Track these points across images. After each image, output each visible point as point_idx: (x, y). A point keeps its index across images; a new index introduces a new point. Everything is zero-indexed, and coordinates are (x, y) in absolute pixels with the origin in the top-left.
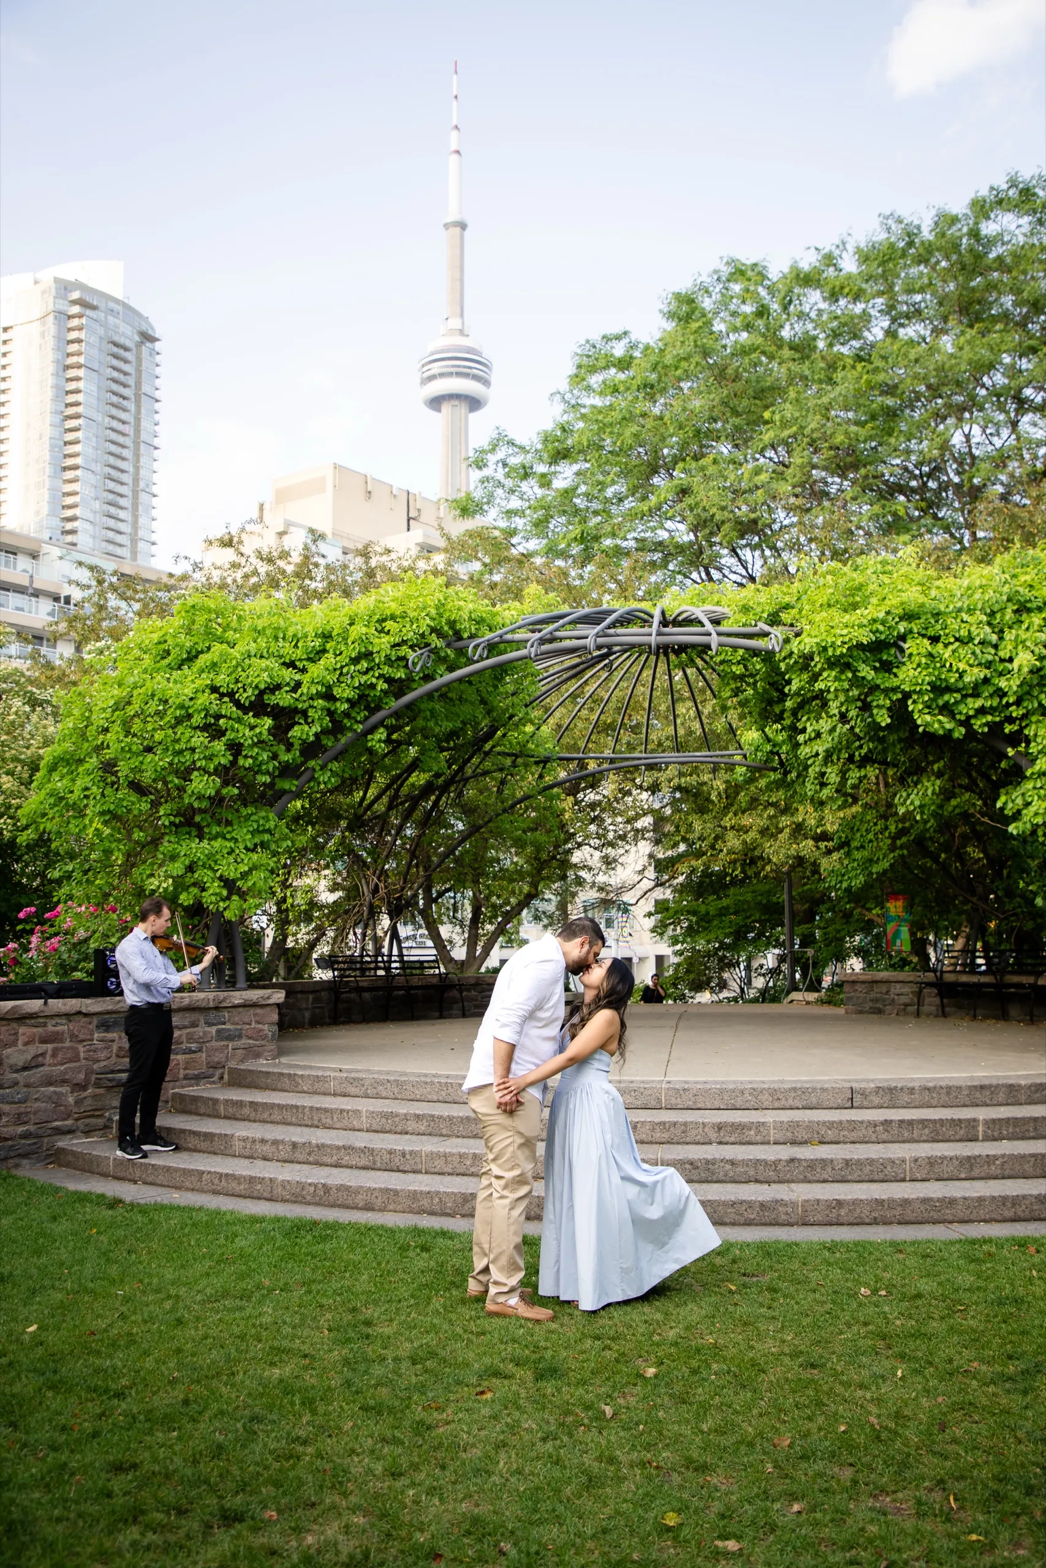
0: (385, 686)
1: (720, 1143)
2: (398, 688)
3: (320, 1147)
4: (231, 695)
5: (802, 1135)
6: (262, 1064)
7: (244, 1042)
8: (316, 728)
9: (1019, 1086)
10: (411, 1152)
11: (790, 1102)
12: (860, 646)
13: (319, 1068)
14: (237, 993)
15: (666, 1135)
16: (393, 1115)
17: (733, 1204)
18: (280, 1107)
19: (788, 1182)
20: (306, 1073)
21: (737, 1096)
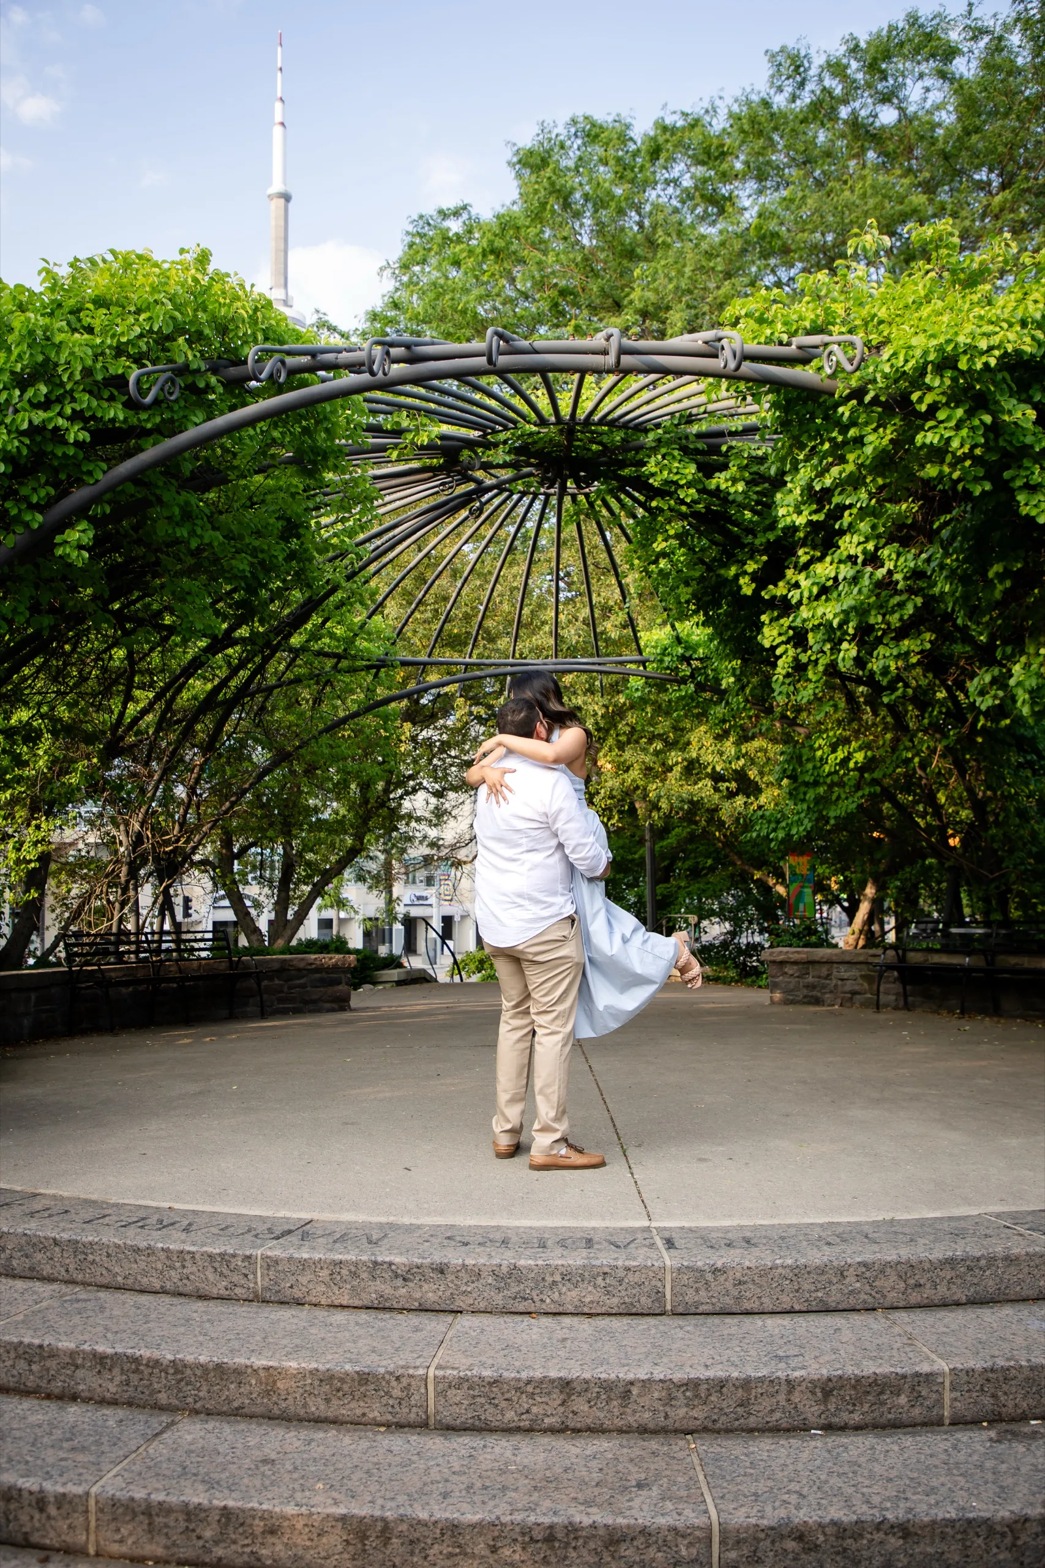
0: (85, 436)
1: (829, 1428)
5: (1014, 1400)
10: (62, 1500)
11: (942, 1292)
15: (700, 1413)
21: (830, 1283)
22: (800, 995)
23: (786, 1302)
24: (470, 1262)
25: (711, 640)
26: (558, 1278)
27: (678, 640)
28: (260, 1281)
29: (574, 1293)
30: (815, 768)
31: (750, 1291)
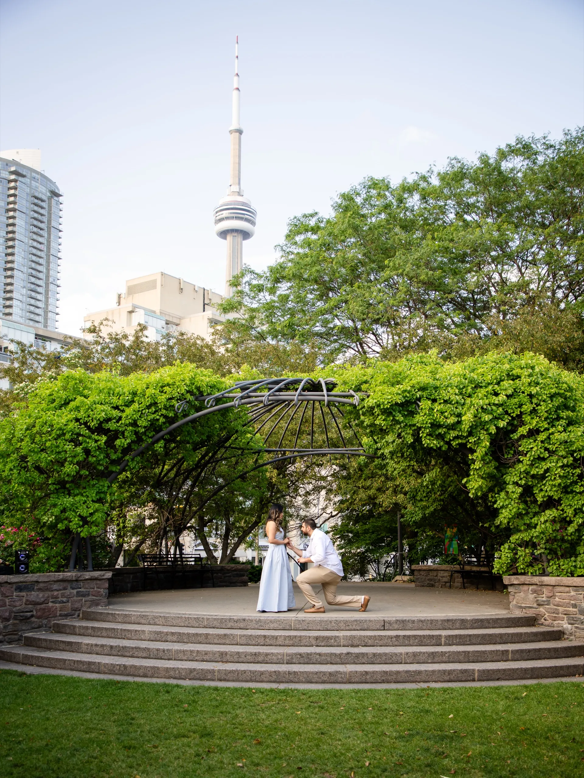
0: (164, 420)
1: (317, 646)
2: (170, 421)
3: (124, 648)
4: (85, 424)
5: (356, 642)
6: (100, 609)
7: (91, 598)
8: (128, 441)
9: (467, 620)
10: (168, 650)
11: (354, 627)
12: (396, 404)
13: (127, 611)
14: (88, 573)
15: (291, 642)
16: (160, 633)
17: (317, 673)
18: (106, 629)
19: (346, 664)
20: (121, 613)
22: (426, 583)
23: (318, 628)
28: (206, 623)
29: (272, 625)
31: (310, 625)
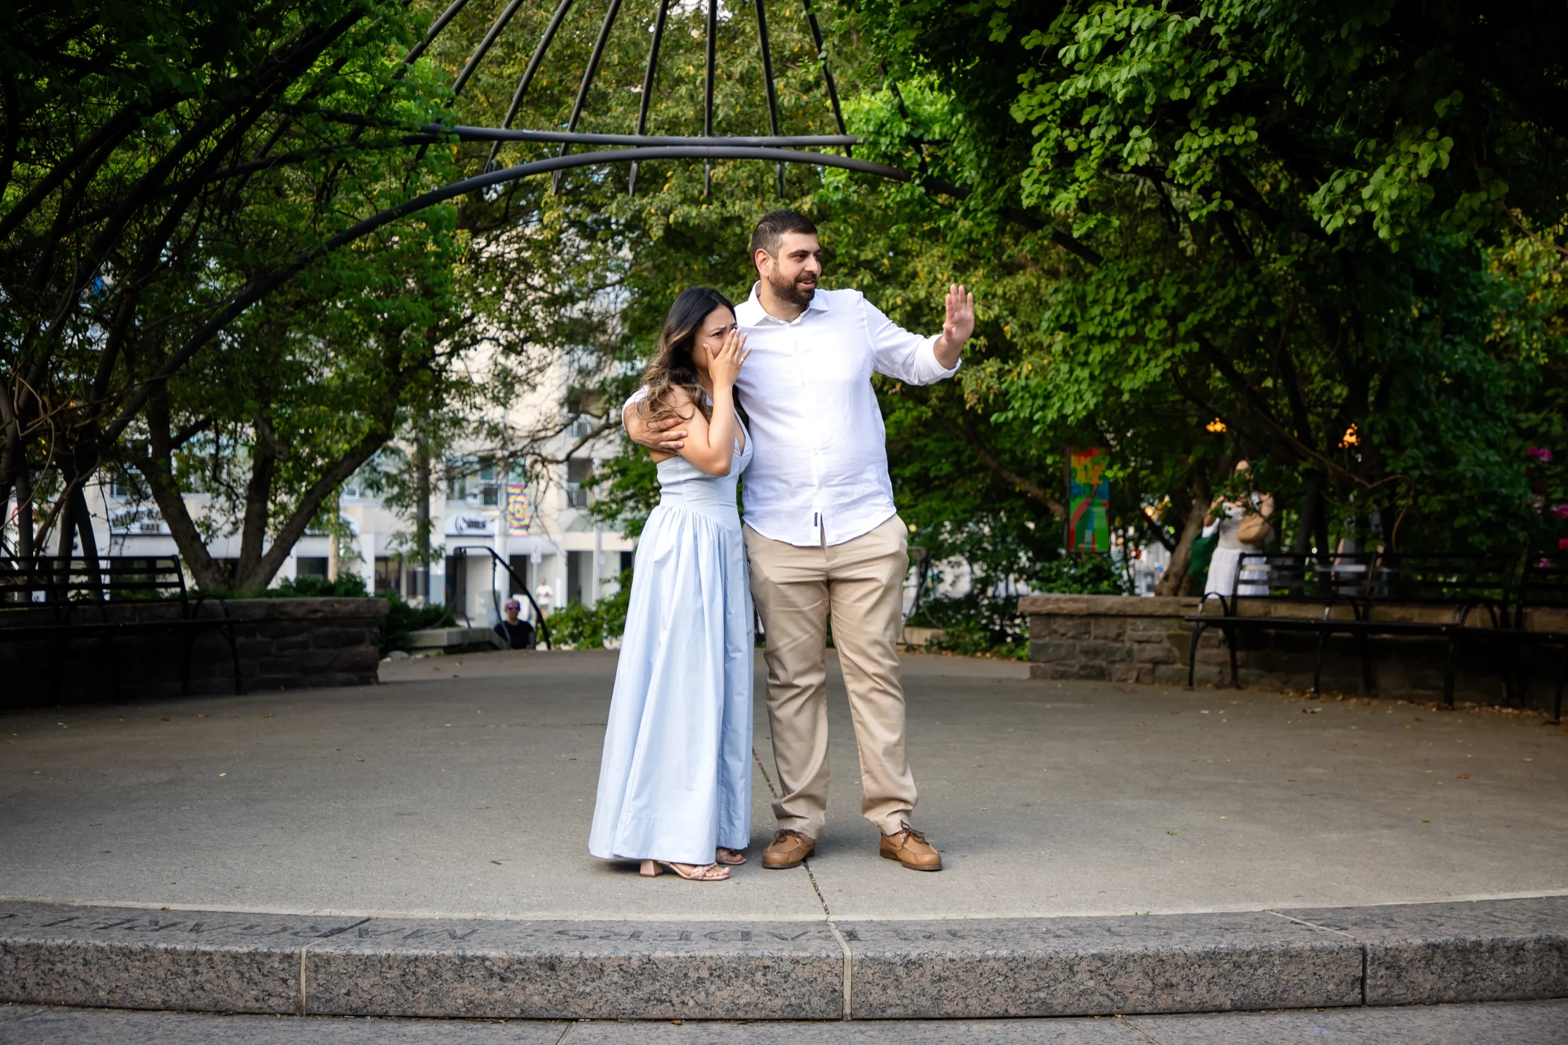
11: (1201, 994)
21: (1056, 980)
22: (1075, 665)
24: (590, 954)
25: (953, 113)
26: (705, 974)
27: (902, 111)
28: (305, 987)
29: (725, 993)
30: (1104, 313)
31: (952, 989)
